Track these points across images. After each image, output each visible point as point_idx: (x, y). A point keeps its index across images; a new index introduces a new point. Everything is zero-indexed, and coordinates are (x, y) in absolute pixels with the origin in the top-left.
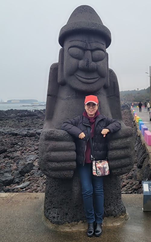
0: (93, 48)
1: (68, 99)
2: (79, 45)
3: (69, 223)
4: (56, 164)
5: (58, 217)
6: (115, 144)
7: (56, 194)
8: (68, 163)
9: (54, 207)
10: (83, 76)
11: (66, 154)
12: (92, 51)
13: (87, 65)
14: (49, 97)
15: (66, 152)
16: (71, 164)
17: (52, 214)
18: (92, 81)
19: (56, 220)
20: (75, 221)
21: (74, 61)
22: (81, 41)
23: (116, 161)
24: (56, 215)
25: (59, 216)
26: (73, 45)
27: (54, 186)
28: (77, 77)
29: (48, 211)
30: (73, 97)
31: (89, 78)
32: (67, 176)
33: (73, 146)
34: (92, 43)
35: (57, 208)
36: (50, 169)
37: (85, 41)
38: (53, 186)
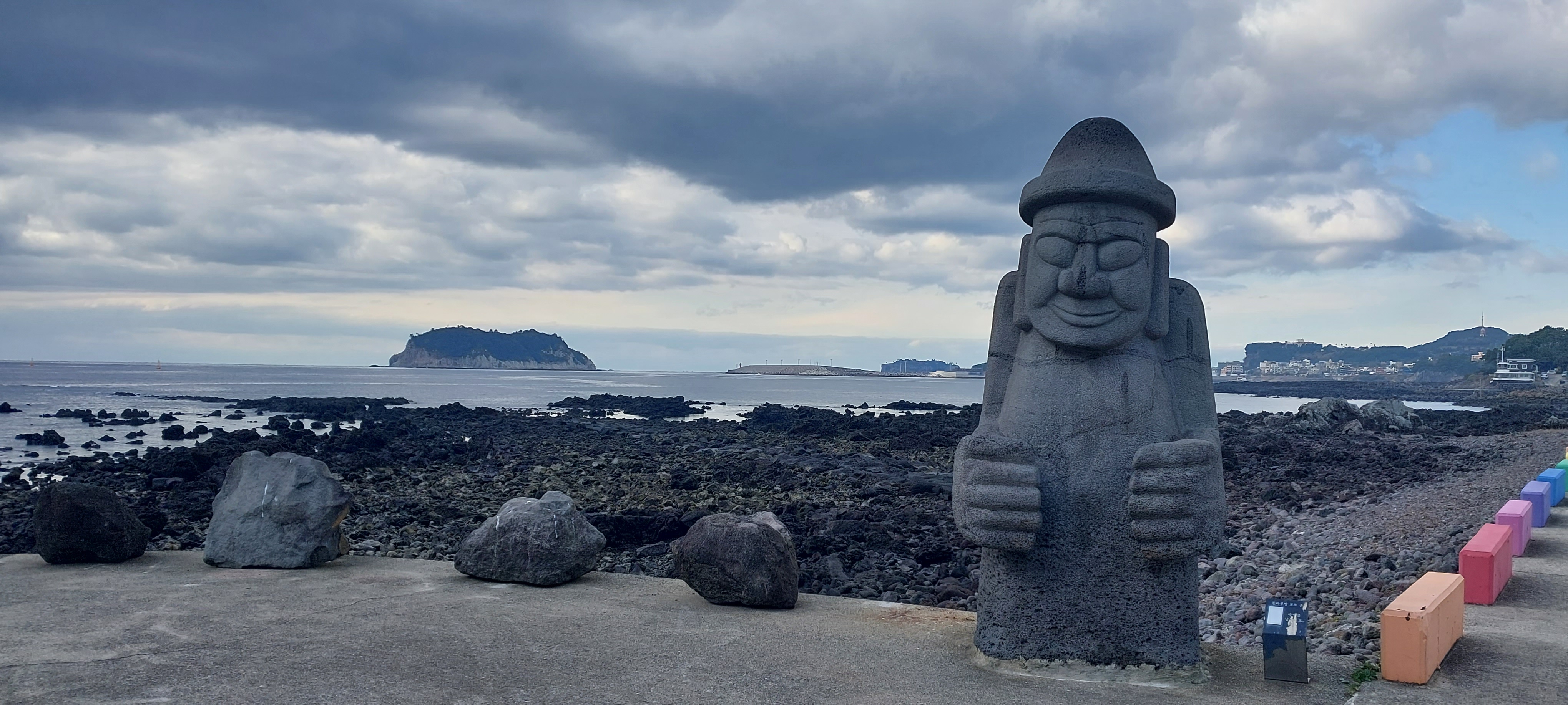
0: (1102, 236)
1: (1035, 364)
2: (1062, 232)
3: (1027, 660)
4: (988, 512)
5: (1003, 644)
6: (1147, 478)
7: (999, 593)
8: (1020, 513)
9: (994, 624)
10: (1069, 309)
11: (1013, 492)
12: (1099, 244)
13: (1078, 283)
14: (992, 358)
15: (1014, 488)
16: (1027, 516)
17: (989, 638)
18: (1096, 320)
19: (994, 649)
20: (1042, 658)
21: (1048, 271)
22: (1070, 220)
23: (1153, 522)
24: (997, 641)
25: (1004, 642)
26: (1047, 231)
27: (997, 575)
28: (1056, 309)
29: (980, 633)
30: (1048, 360)
31: (1087, 313)
32: (1018, 546)
33: (1030, 475)
34: (1100, 222)
35: (1001, 626)
36: (975, 525)
37: (1081, 219)
38: (994, 576)
